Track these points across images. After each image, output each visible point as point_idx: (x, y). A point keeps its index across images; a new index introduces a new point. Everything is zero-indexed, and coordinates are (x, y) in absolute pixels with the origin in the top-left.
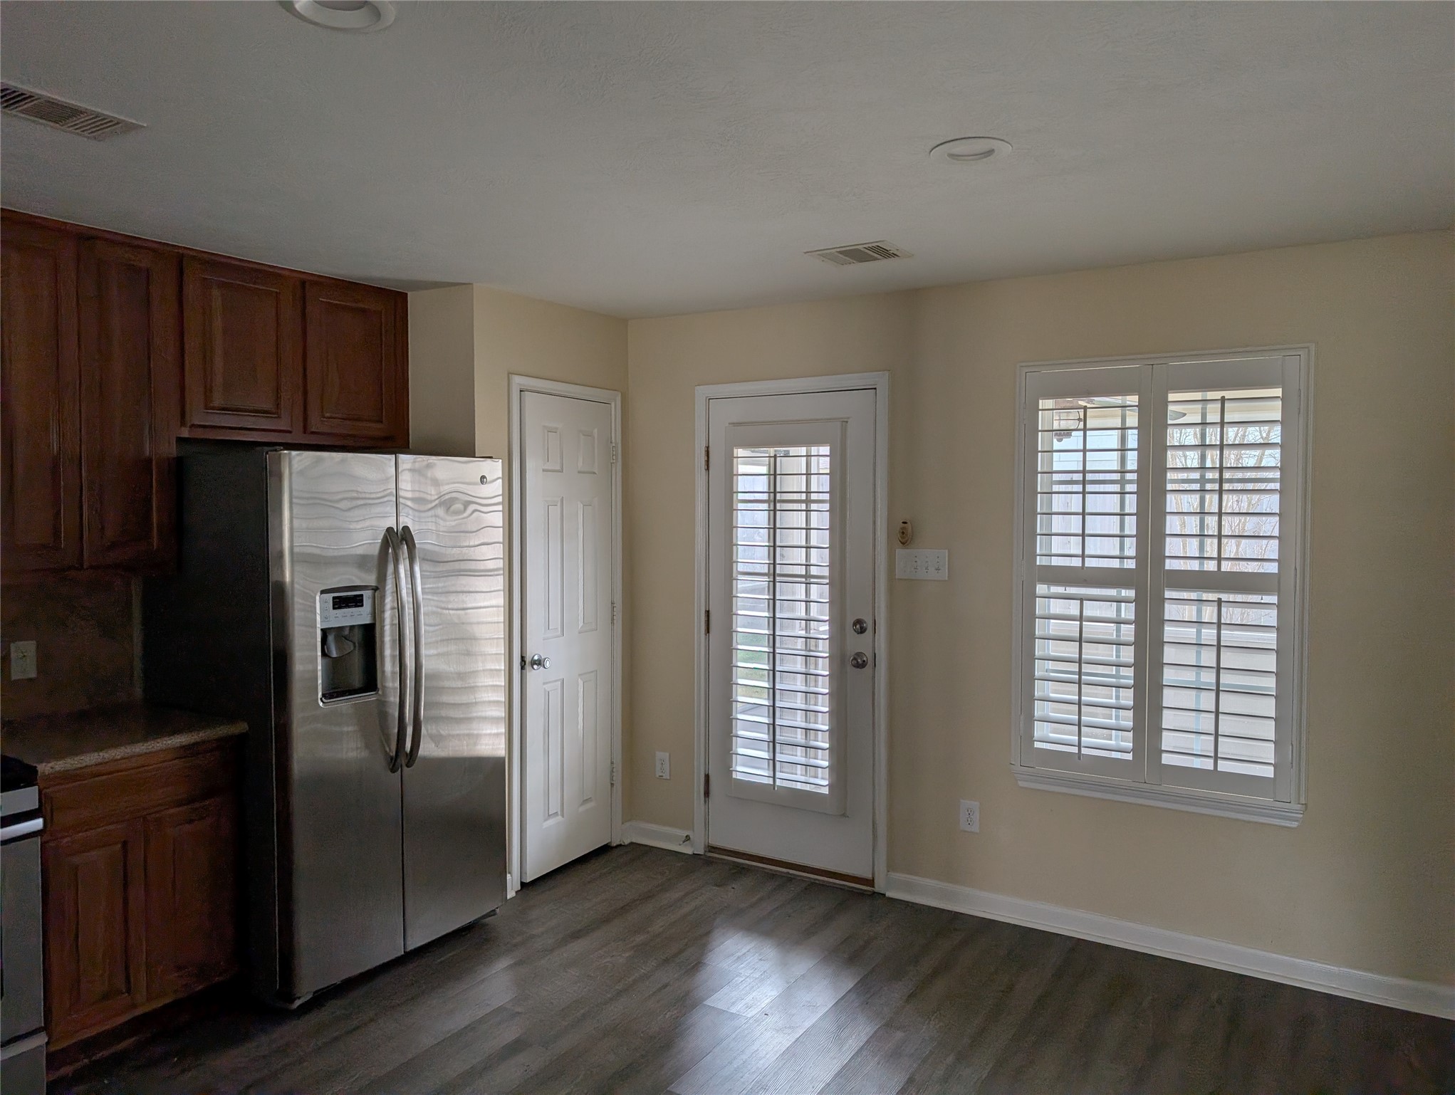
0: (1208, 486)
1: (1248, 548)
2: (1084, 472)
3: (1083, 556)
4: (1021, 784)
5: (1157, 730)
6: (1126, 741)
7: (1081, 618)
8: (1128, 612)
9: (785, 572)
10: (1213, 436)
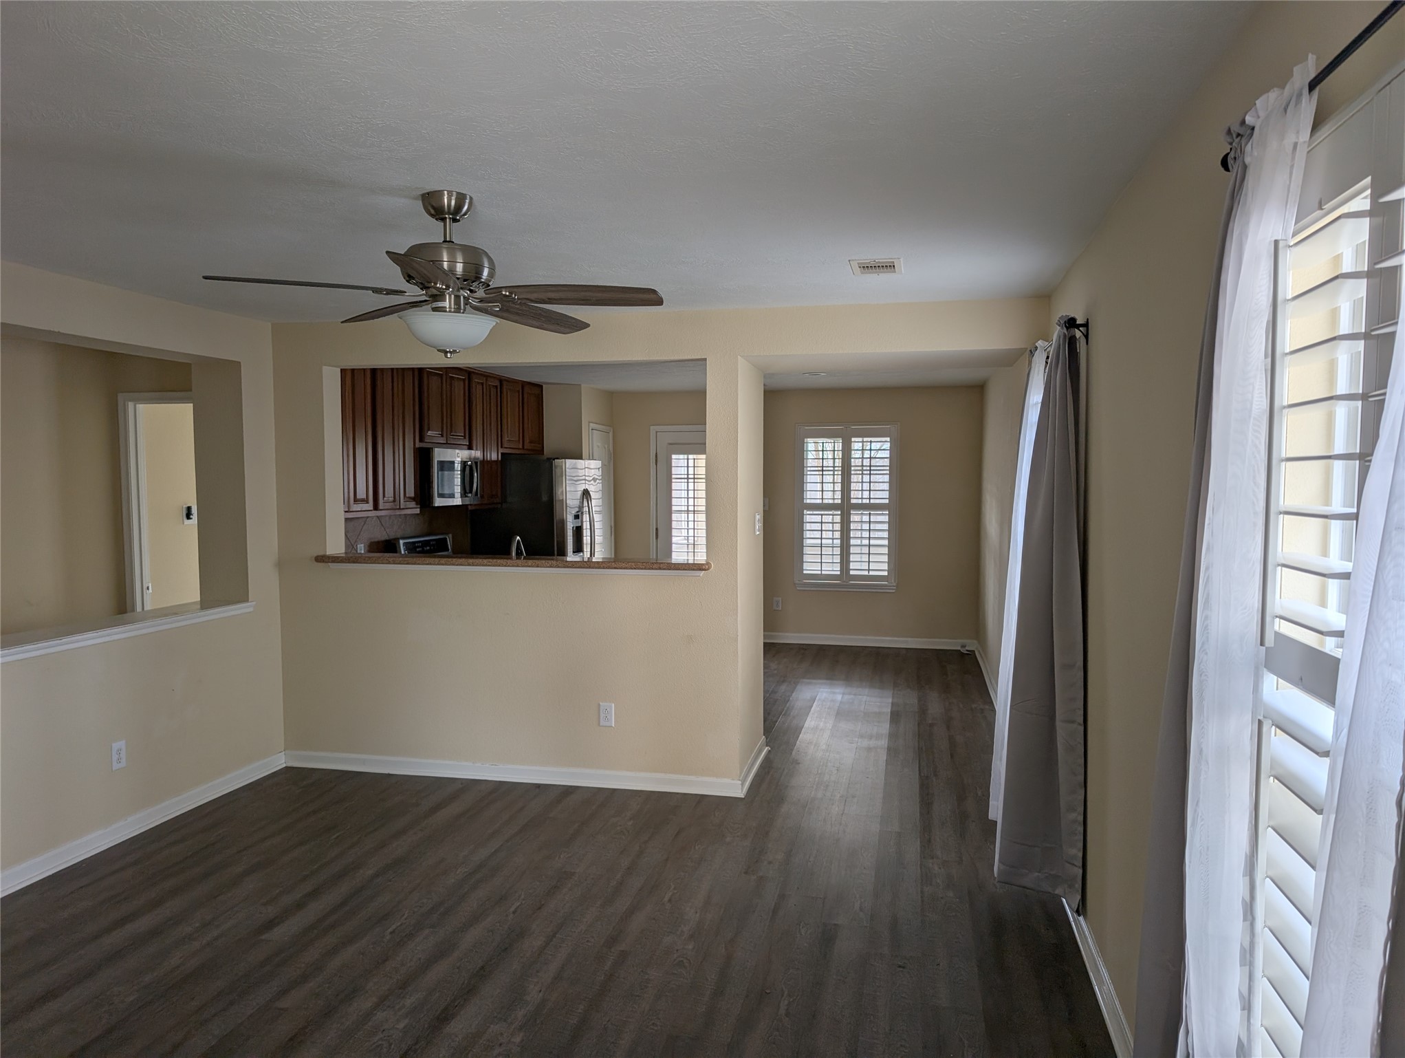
0: (865, 472)
1: (879, 495)
2: (823, 467)
3: (822, 499)
4: (798, 588)
5: (848, 562)
6: (838, 567)
7: (822, 523)
8: (838, 519)
9: (699, 510)
10: (867, 454)
